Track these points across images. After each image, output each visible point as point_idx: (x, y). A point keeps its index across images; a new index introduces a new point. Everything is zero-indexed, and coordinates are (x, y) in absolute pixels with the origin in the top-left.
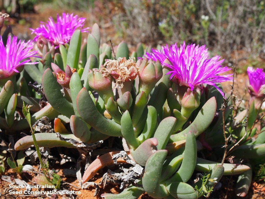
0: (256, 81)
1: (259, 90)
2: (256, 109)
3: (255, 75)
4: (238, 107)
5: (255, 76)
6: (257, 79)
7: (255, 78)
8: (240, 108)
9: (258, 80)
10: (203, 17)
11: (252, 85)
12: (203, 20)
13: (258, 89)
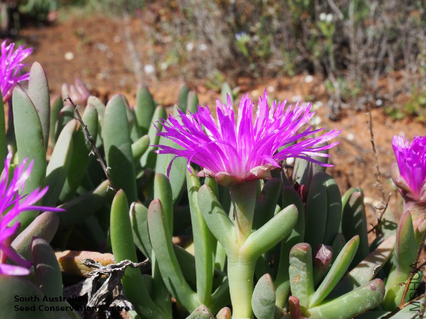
0: (414, 168)
1: (422, 190)
2: (417, 230)
3: (409, 156)
4: (379, 221)
5: (409, 159)
6: (415, 165)
7: (411, 163)
8: (385, 221)
9: (417, 166)
10: (323, 16)
11: (405, 178)
12: (324, 22)
13: (418, 186)
